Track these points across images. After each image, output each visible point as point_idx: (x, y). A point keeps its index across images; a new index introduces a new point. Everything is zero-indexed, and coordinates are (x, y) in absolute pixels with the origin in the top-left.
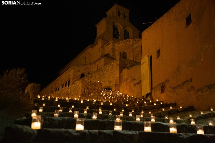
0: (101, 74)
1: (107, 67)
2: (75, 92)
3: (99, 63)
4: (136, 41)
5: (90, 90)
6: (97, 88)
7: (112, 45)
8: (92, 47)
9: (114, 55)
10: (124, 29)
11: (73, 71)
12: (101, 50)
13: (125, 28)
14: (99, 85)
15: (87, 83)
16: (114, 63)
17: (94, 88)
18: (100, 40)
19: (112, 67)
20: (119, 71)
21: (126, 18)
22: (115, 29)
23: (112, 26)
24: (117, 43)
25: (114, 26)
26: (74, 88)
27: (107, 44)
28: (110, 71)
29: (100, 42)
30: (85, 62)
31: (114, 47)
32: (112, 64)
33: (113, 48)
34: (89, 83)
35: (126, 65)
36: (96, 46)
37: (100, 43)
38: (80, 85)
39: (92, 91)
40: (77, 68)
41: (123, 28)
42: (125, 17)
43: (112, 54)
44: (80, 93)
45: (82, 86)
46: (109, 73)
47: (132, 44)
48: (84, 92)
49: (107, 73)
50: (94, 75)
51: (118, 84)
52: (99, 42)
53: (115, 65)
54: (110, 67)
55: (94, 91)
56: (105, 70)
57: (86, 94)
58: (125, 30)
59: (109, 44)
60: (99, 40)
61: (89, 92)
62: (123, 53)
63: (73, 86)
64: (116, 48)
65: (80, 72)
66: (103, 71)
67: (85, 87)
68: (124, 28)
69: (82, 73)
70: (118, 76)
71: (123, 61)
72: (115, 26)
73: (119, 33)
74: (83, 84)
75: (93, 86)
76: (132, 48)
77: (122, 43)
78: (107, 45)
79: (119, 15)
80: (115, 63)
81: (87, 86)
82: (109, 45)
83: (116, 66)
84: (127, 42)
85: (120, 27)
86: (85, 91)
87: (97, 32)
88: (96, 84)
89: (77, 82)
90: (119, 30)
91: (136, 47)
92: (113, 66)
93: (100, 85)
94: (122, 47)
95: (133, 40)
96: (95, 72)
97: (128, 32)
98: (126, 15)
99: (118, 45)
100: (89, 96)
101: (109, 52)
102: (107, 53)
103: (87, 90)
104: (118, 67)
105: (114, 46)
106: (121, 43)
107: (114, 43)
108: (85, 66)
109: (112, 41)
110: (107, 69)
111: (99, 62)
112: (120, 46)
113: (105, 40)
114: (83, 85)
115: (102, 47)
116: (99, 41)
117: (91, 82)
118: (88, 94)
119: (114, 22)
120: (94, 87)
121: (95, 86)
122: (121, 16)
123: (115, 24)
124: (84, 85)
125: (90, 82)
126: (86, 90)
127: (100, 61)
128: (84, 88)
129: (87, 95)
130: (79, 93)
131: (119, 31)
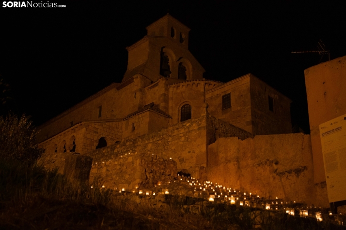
0: (160, 142)
1: (174, 130)
2: (122, 176)
3: (137, 121)
4: (211, 87)
5: (156, 174)
6: (167, 173)
7: (164, 89)
8: (118, 89)
9: (166, 108)
10: (180, 61)
11: (84, 130)
12: (138, 95)
13: (182, 60)
14: (172, 165)
15: (150, 159)
16: (192, 123)
17: (162, 171)
18: (139, 76)
19: (187, 130)
20: (205, 141)
21: (183, 43)
22: (164, 59)
23: (159, 54)
24: (173, 85)
25: (162, 53)
26: (118, 167)
27: (151, 86)
28: (183, 139)
29: (139, 79)
30: (100, 116)
31: (166, 93)
32: (188, 125)
33: (164, 95)
34: (154, 160)
35: (216, 129)
36: (128, 87)
37: (137, 82)
38: (138, 162)
39: (159, 177)
40: (93, 125)
41: (178, 60)
42: (181, 40)
43: (162, 105)
44: (138, 181)
45: (141, 165)
46: (181, 143)
47: (202, 90)
48: (145, 177)
49: (176, 141)
50: (139, 143)
51: (205, 165)
52: (134, 80)
53: (196, 128)
54: (183, 131)
55: (163, 178)
56: (170, 136)
57: (148, 183)
58: (180, 64)
59: (157, 85)
60: (135, 76)
61: (153, 178)
62: (184, 105)
63: (116, 163)
64: (170, 95)
65: (97, 133)
66: (165, 136)
67: (147, 167)
68: (180, 59)
69: (102, 136)
70: (204, 149)
71: (212, 121)
72: (164, 53)
73: (170, 68)
74: (143, 160)
75: (162, 166)
76: (202, 98)
77: (184, 88)
78: (150, 88)
79: (173, 35)
80: (194, 125)
81: (150, 165)
82: (157, 88)
83: (199, 129)
84: (194, 86)
85: (172, 57)
86: (147, 176)
87: (129, 61)
88: (166, 162)
89: (128, 156)
90: (170, 62)
91: (211, 98)
92: (191, 129)
93: (174, 165)
94: (184, 94)
95: (205, 84)
96: (142, 137)
97: (185, 67)
98: (183, 36)
99: (175, 89)
100: (154, 186)
101: (155, 102)
102: (151, 102)
103: (151, 175)
104: (204, 133)
105: (167, 90)
106: (181, 86)
107: (167, 85)
108: (107, 124)
109: (164, 82)
110: (175, 134)
111: (137, 117)
112: (178, 91)
113: (147, 78)
114: (143, 163)
115: (140, 90)
116: (137, 77)
117: (158, 158)
118: (153, 183)
119: (164, 47)
120: (163, 169)
121: (165, 166)
122: (175, 37)
123: (164, 50)
124: (145, 162)
125: (155, 158)
126: (150, 173)
127: (140, 116)
128: (146, 170)
129: (151, 185)
130: (135, 180)
131: (170, 64)
